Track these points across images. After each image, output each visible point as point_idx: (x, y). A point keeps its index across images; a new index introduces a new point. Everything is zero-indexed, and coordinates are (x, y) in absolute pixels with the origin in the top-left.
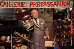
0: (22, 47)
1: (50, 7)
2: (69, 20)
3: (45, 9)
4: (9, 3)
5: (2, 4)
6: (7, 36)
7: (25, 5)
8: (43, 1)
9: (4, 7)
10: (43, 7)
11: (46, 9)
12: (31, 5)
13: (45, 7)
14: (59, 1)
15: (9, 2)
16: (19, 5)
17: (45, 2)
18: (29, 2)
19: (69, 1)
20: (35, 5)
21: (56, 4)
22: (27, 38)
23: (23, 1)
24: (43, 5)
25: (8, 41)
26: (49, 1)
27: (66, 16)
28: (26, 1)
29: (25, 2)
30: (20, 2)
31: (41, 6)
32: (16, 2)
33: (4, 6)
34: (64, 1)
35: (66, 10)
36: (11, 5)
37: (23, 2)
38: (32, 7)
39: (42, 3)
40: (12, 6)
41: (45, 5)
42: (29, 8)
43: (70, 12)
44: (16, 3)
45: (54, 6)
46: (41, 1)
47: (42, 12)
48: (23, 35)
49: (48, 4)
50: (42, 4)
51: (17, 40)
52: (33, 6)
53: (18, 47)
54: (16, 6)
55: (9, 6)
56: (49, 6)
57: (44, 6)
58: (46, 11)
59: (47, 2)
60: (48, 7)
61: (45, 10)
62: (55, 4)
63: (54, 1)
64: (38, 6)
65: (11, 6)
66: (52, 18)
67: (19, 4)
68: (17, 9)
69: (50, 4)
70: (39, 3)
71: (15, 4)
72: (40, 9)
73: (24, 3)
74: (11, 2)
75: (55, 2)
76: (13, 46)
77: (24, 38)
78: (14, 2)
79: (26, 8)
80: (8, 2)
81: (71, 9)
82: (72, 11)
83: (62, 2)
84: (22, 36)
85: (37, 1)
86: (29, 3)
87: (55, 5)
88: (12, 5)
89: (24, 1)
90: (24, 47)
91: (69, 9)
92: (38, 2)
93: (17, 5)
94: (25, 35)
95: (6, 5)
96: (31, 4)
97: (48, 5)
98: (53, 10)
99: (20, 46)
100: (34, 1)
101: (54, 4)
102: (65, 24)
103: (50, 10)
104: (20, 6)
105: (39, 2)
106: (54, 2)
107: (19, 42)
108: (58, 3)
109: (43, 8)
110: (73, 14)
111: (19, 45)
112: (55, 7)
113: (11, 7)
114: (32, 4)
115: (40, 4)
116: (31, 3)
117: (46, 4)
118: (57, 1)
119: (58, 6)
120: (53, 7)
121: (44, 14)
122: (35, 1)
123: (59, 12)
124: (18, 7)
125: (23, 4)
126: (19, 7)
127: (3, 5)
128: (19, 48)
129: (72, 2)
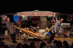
1: (46, 15)
2: (54, 21)
3: (43, 16)
6: (27, 28)
9: (26, 15)
13: (44, 15)
15: (28, 13)
27: (53, 19)
28: (36, 13)
35: (52, 17)
38: (38, 15)
40: (29, 15)
42: (36, 16)
43: (54, 18)
47: (42, 18)
50: (42, 14)
51: (32, 29)
59: (44, 13)
62: (48, 14)
66: (46, 20)
68: (31, 16)
72: (41, 16)
81: (55, 16)
84: (33, 27)
85: (40, 13)
91: (54, 16)
94: (35, 27)
96: (38, 14)
98: (47, 16)
102: (52, 22)
108: (49, 14)
123: (49, 17)
126: (32, 15)
129: (55, 13)
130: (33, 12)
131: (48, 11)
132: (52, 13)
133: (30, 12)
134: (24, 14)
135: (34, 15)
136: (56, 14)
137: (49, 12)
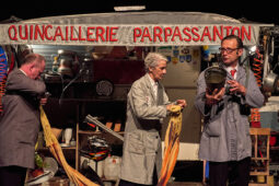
0: (109, 160)
1: (192, 43)
3: (176, 50)
4: (69, 30)
5: (51, 33)
6: (64, 128)
7: (117, 37)
8: (170, 26)
9: (55, 43)
10: (170, 43)
11: (180, 49)
12: (135, 36)
13: (178, 43)
14: (218, 26)
15: (69, 26)
16: (101, 35)
17: (177, 28)
18: (129, 28)
19: (246, 26)
20: (148, 36)
21: (208, 35)
22: (123, 135)
23: (114, 23)
24: (169, 38)
25: (67, 142)
26: (189, 26)
28: (122, 26)
29: (117, 29)
30: (105, 27)
31: (166, 41)
32: (93, 29)
33: (54, 40)
34: (234, 26)
36: (76, 37)
37: (112, 29)
38: (138, 43)
39: (168, 32)
40: (80, 39)
41: (177, 38)
42: (128, 44)
44: (91, 31)
45: (202, 40)
46: (165, 26)
48: (109, 125)
49: (187, 34)
50: (166, 33)
51: (94, 141)
52: (142, 41)
53: (96, 161)
54: (92, 41)
55: (72, 39)
56: (189, 41)
57: (173, 40)
58: (181, 54)
59: (181, 27)
60: (185, 44)
61: (176, 52)
62: (207, 32)
63: (204, 26)
64: (155, 41)
65: (76, 40)
67: (100, 32)
69: (190, 33)
70: (158, 32)
71: (88, 34)
72: (162, 48)
73: (114, 31)
74: (76, 26)
75: (206, 28)
76: (83, 159)
77: (115, 134)
78: (86, 26)
79: (121, 44)
80: (67, 29)
82: (255, 55)
83: (227, 29)
85: (153, 26)
86: (131, 31)
87: (206, 38)
88: (79, 35)
89: (116, 26)
90: (114, 161)
91: (247, 48)
92: (155, 29)
93: (94, 36)
95: (60, 35)
96: (136, 34)
97: (184, 36)
98: (201, 51)
99: (103, 158)
100: (145, 26)
101: (204, 35)
103: (191, 53)
104: (103, 40)
105: (158, 28)
106: (202, 30)
107: (98, 145)
109: (170, 47)
110: (258, 63)
111: (98, 155)
112: (207, 43)
113: (78, 43)
114: (138, 32)
115: (163, 35)
116: (135, 30)
117: (179, 35)
118: (212, 26)
119: (214, 40)
120: (199, 43)
121: (175, 63)
122: (148, 26)
124: (97, 41)
125: (112, 34)
126: (100, 43)
127: (53, 34)
128: (100, 163)
129: (256, 28)
130: (107, 21)
131: (207, 16)
132: (235, 23)
133: (81, 21)
134: (44, 35)
135: (108, 44)
136: (262, 34)
137: (217, 17)
